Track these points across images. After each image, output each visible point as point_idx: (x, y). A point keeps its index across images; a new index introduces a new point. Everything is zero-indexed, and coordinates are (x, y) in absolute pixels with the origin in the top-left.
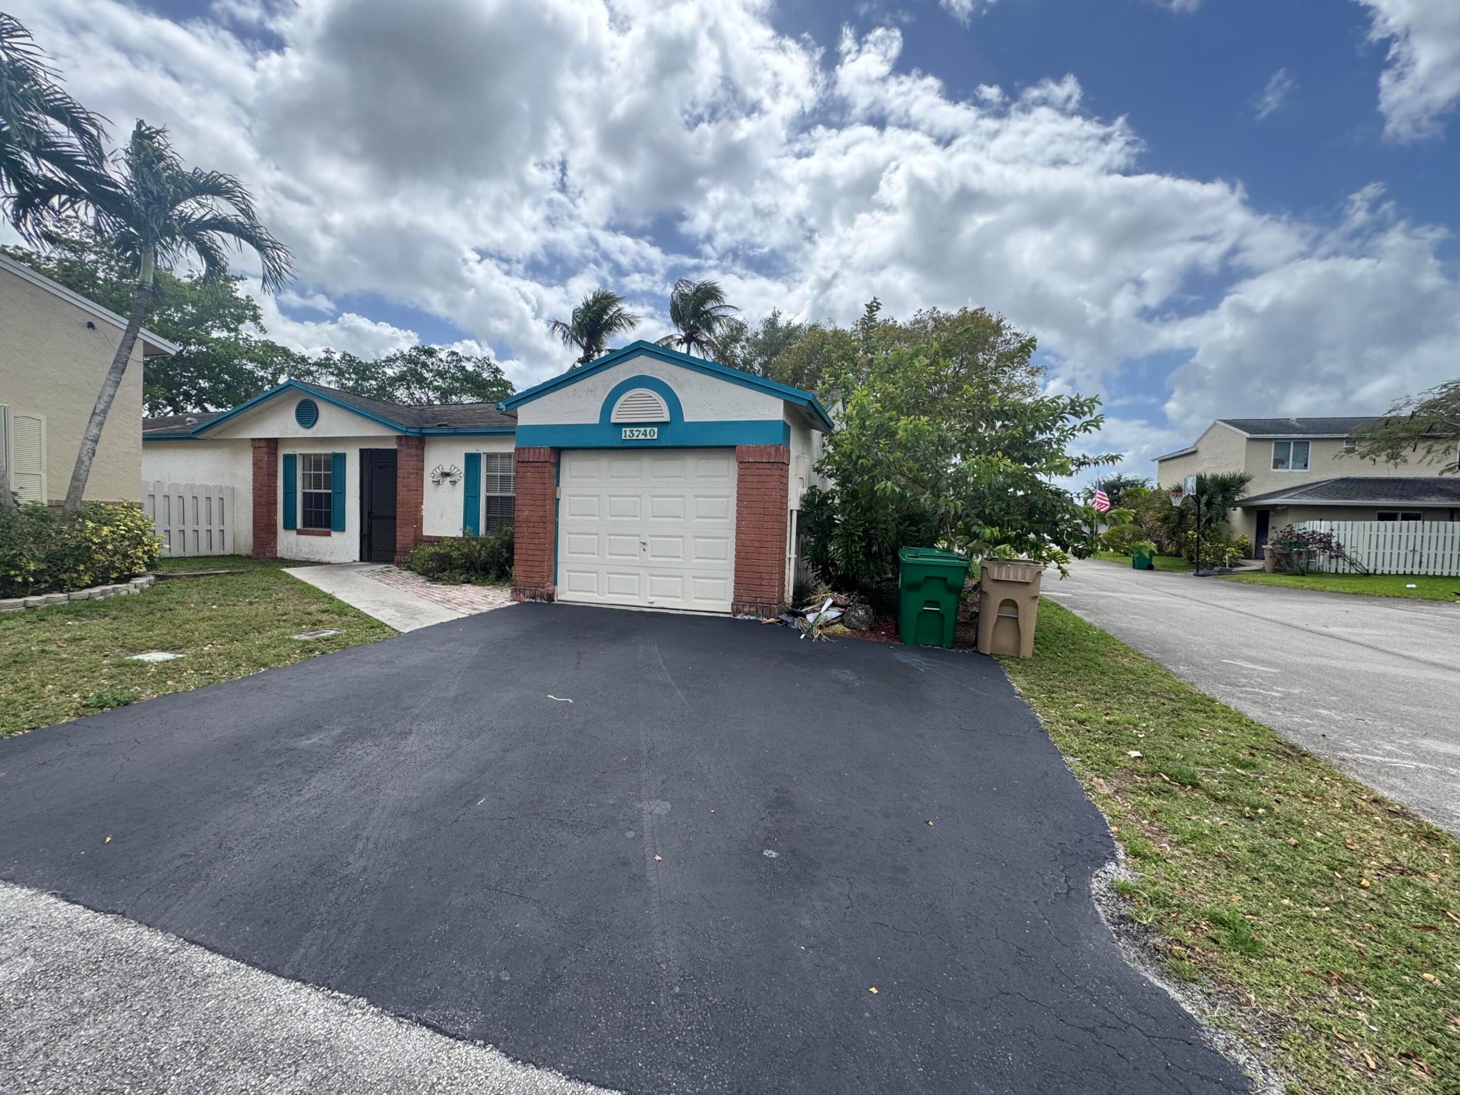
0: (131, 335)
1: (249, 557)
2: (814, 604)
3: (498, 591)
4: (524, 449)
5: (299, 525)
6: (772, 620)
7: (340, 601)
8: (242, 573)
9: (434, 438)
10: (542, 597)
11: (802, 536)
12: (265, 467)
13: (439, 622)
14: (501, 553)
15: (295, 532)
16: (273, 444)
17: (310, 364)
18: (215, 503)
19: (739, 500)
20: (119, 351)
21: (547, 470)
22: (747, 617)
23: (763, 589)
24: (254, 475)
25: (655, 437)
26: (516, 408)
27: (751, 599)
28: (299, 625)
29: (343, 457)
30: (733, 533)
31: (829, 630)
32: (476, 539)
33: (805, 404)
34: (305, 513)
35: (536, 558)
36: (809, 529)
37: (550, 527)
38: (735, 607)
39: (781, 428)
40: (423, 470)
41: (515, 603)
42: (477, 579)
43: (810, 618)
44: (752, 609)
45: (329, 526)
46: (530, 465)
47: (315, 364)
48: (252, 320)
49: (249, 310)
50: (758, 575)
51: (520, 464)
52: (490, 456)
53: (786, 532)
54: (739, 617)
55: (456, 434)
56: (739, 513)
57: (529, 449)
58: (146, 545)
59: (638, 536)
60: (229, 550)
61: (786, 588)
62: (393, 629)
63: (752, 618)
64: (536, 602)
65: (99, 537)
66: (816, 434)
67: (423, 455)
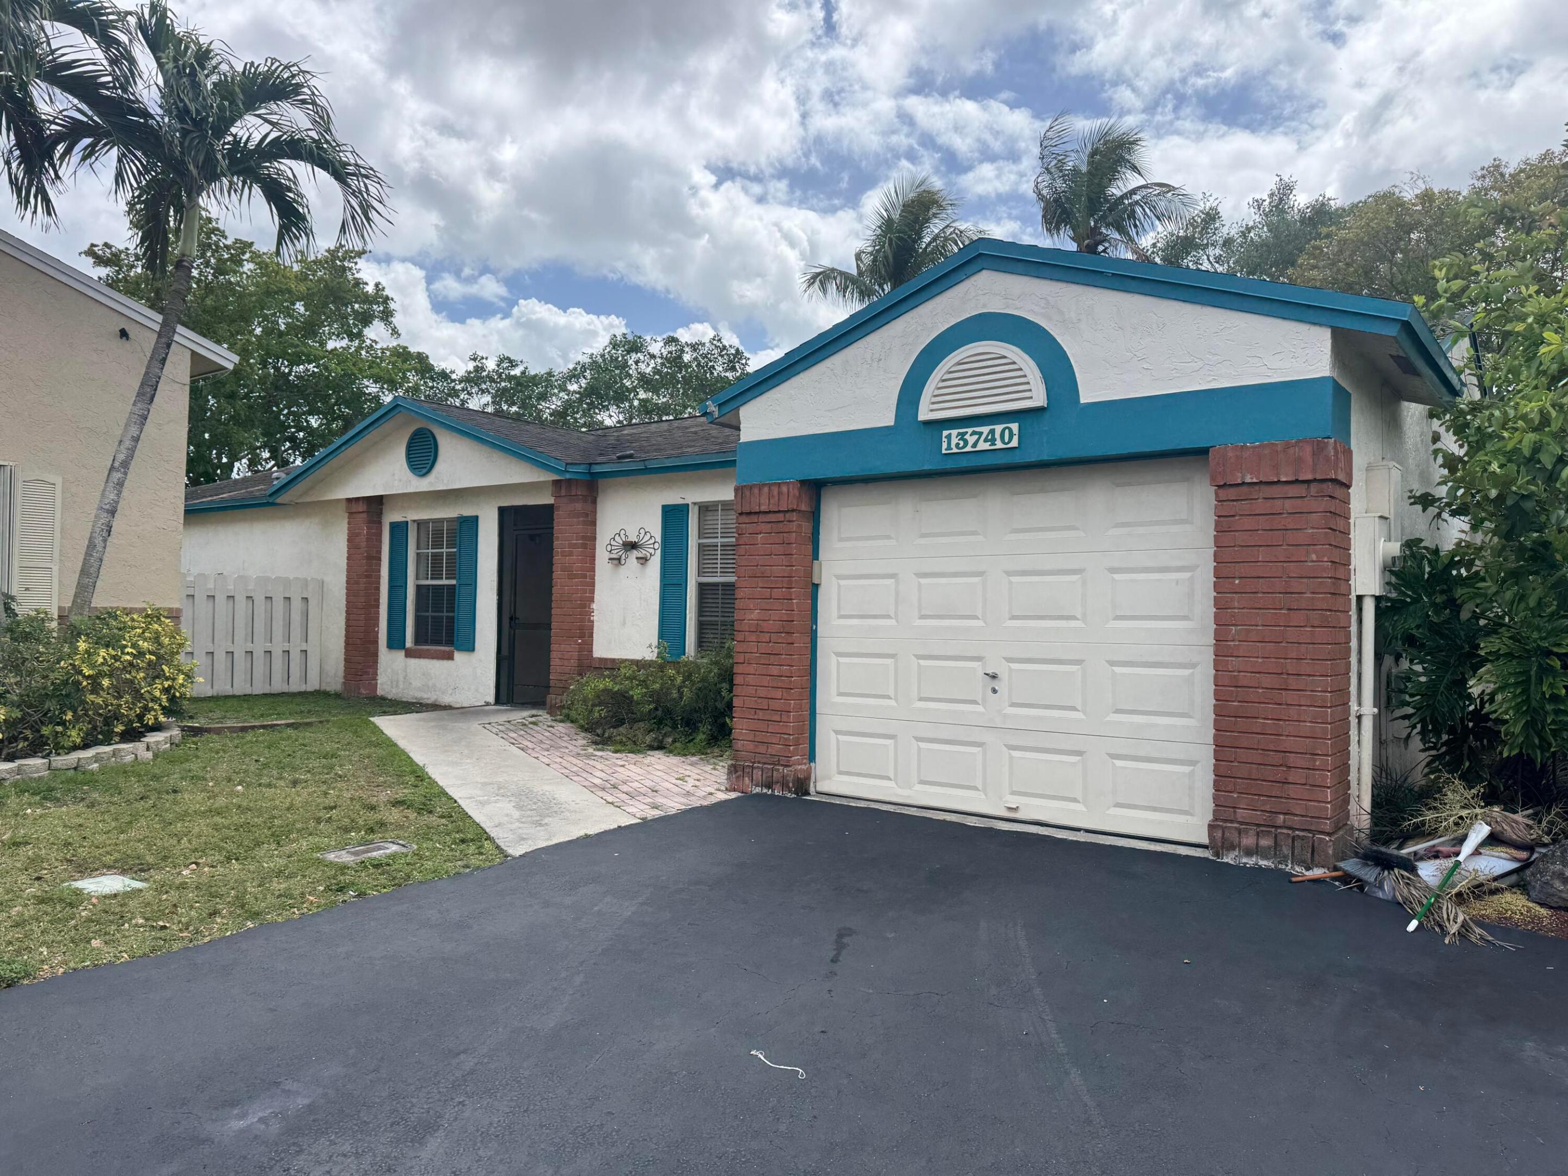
0: (164, 340)
1: (337, 696)
2: (1433, 834)
3: (708, 768)
4: (751, 487)
5: (409, 643)
6: (1317, 872)
7: (433, 783)
8: (309, 724)
9: (610, 480)
10: (784, 785)
11: (1388, 660)
12: (364, 544)
13: (582, 833)
14: (719, 692)
15: (403, 653)
16: (376, 504)
17: (454, 381)
18: (297, 604)
19: (1221, 576)
20: (148, 367)
21: (794, 526)
22: (1250, 861)
23: (1292, 791)
24: (348, 559)
25: (1015, 443)
26: (738, 408)
27: (1260, 817)
28: (347, 830)
29: (472, 522)
30: (1208, 657)
31: (1489, 908)
32: (676, 664)
33: (1392, 331)
34: (418, 620)
35: (775, 705)
36: (1410, 640)
37: (801, 642)
38: (1218, 834)
39: (1329, 399)
40: (594, 539)
41: (733, 795)
42: (674, 741)
43: (1429, 871)
44: (1265, 842)
45: (450, 642)
46: (762, 518)
47: (461, 382)
48: (382, 319)
49: (378, 303)
50: (1276, 758)
51: (744, 519)
52: (705, 509)
53: (1348, 650)
54: (1229, 859)
55: (647, 471)
56: (1220, 605)
57: (761, 486)
58: (167, 679)
59: (979, 659)
60: (312, 685)
61: (1353, 791)
62: (498, 847)
63: (1263, 863)
64: (772, 795)
65: (92, 666)
66: (1413, 412)
67: (595, 512)
